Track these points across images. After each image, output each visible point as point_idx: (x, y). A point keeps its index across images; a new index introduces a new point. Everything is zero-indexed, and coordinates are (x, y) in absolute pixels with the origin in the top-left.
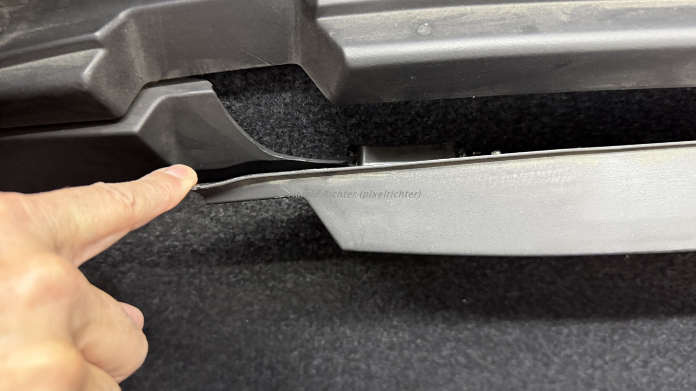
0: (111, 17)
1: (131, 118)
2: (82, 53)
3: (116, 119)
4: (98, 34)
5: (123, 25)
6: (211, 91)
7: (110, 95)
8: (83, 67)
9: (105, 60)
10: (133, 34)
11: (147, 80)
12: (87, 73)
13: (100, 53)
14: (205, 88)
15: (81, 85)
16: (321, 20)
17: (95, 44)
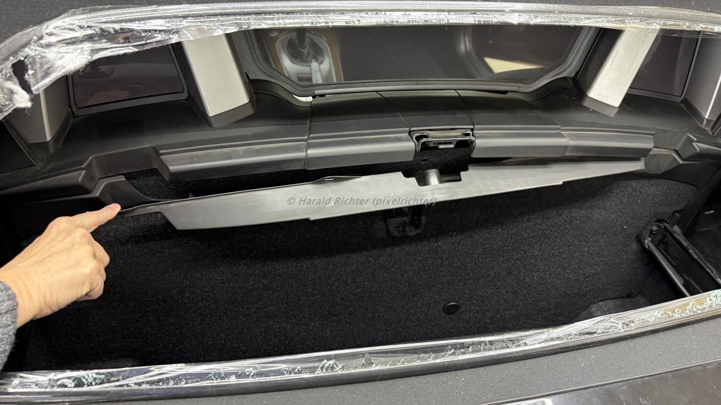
0: (87, 159)
1: (95, 191)
2: (77, 172)
3: (89, 192)
4: (83, 166)
5: (91, 161)
6: (124, 179)
7: (88, 185)
8: (79, 177)
9: (86, 174)
10: (94, 163)
11: (100, 177)
12: (80, 179)
13: (84, 172)
14: (123, 178)
15: (78, 183)
16: (162, 157)
17: (83, 169)
